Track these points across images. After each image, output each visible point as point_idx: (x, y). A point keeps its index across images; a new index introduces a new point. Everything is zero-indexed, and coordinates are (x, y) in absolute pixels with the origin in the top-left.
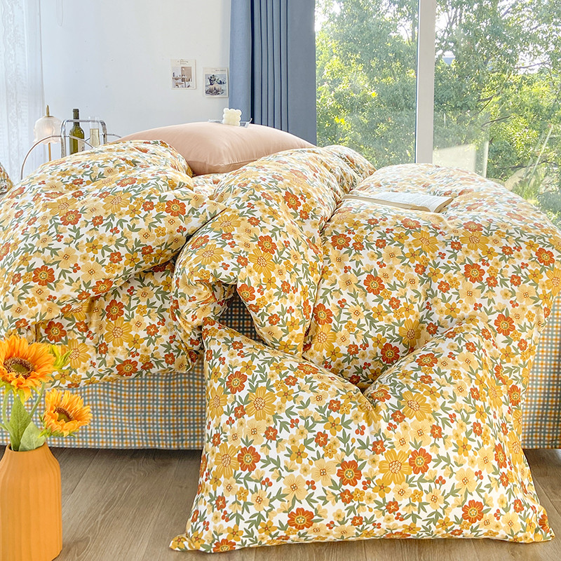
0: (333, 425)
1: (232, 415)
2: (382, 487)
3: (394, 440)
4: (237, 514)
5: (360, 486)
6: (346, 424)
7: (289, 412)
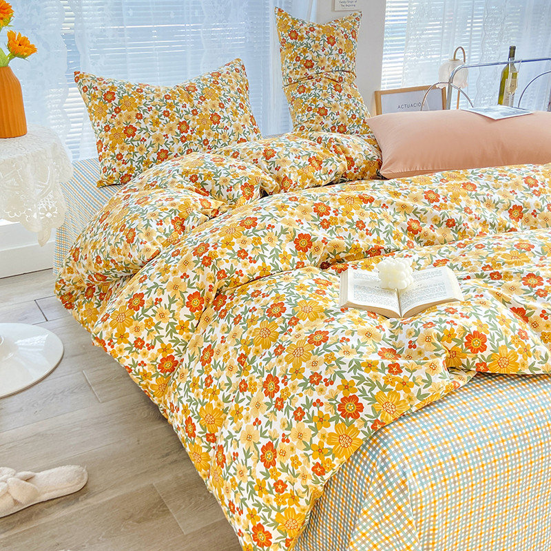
0: (170, 106)
1: (114, 113)
2: (200, 132)
3: (201, 108)
4: (131, 159)
5: (189, 133)
6: (177, 104)
7: (145, 105)
